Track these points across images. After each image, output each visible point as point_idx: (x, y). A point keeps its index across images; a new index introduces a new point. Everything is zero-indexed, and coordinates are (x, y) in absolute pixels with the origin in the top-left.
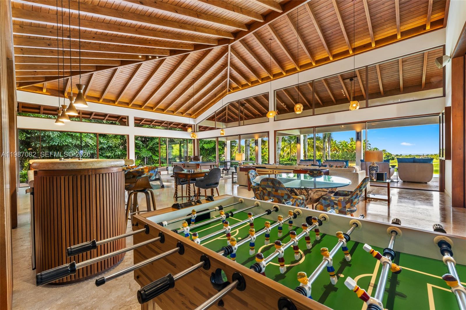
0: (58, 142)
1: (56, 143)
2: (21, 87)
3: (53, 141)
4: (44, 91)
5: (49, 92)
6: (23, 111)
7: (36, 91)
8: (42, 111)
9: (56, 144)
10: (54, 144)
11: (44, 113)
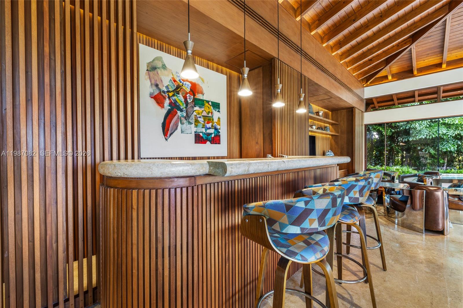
0: (426, 135)
1: (423, 135)
2: (368, 83)
3: (421, 134)
4: (390, 78)
5: (395, 78)
6: (379, 107)
7: (382, 81)
8: (396, 102)
9: (424, 137)
10: (421, 137)
11: (399, 104)
